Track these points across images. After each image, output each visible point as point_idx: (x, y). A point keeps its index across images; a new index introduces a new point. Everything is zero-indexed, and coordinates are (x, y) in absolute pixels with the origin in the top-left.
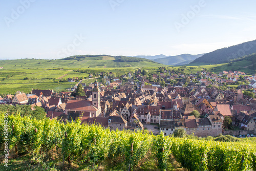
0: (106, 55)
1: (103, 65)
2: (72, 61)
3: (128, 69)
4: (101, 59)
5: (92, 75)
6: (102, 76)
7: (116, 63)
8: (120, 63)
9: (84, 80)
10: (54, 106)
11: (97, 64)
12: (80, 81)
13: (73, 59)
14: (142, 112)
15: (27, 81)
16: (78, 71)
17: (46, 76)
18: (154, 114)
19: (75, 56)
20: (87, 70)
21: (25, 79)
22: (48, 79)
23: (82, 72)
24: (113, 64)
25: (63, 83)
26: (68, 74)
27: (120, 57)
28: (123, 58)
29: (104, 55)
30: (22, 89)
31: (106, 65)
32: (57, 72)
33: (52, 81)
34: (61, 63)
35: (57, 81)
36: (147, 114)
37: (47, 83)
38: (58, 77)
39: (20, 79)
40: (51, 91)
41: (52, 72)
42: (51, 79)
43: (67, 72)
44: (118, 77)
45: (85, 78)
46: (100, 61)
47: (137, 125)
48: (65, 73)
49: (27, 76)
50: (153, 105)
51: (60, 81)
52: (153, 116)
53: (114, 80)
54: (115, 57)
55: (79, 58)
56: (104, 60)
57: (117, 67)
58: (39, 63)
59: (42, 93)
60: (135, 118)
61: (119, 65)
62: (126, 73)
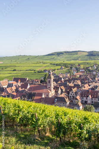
0: (80, 51)
1: (78, 59)
2: (53, 57)
3: (94, 62)
4: (77, 54)
5: (63, 67)
6: (71, 68)
7: (88, 57)
8: (92, 57)
9: (56, 71)
10: (24, 89)
11: (73, 58)
12: (54, 71)
13: (54, 55)
14: (85, 95)
15: (15, 72)
16: (54, 64)
17: (29, 68)
18: (94, 97)
19: (55, 53)
20: (61, 63)
21: (14, 70)
22: (30, 70)
23: (57, 65)
24: (86, 58)
25: (40, 73)
26: (45, 67)
27: (92, 52)
28: (95, 53)
29: (79, 51)
30: (10, 77)
31: (80, 59)
32: (38, 65)
33: (33, 72)
34: (45, 58)
35: (36, 72)
36: (88, 96)
37: (28, 74)
38: (38, 69)
39: (11, 71)
40: (26, 79)
41: (34, 65)
42: (33, 70)
43: (45, 65)
44: (84, 68)
45: (58, 69)
46: (75, 56)
47: (76, 105)
48: (44, 66)
49: (16, 68)
50: (96, 90)
51: (38, 72)
52: (94, 99)
53: (80, 70)
54: (88, 52)
55: (59, 54)
56: (79, 55)
57: (89, 60)
58: (29, 59)
59: (19, 80)
60: (77, 99)
61: (91, 58)
62: (92, 65)
